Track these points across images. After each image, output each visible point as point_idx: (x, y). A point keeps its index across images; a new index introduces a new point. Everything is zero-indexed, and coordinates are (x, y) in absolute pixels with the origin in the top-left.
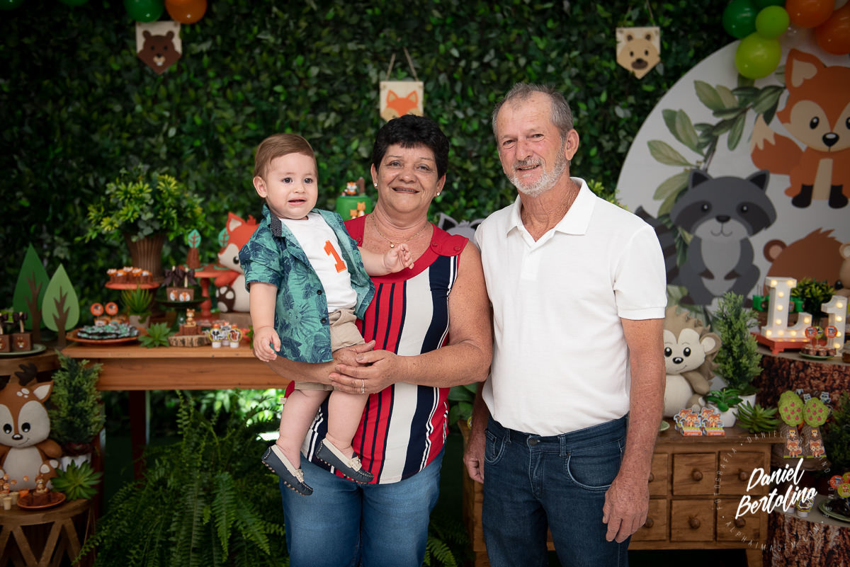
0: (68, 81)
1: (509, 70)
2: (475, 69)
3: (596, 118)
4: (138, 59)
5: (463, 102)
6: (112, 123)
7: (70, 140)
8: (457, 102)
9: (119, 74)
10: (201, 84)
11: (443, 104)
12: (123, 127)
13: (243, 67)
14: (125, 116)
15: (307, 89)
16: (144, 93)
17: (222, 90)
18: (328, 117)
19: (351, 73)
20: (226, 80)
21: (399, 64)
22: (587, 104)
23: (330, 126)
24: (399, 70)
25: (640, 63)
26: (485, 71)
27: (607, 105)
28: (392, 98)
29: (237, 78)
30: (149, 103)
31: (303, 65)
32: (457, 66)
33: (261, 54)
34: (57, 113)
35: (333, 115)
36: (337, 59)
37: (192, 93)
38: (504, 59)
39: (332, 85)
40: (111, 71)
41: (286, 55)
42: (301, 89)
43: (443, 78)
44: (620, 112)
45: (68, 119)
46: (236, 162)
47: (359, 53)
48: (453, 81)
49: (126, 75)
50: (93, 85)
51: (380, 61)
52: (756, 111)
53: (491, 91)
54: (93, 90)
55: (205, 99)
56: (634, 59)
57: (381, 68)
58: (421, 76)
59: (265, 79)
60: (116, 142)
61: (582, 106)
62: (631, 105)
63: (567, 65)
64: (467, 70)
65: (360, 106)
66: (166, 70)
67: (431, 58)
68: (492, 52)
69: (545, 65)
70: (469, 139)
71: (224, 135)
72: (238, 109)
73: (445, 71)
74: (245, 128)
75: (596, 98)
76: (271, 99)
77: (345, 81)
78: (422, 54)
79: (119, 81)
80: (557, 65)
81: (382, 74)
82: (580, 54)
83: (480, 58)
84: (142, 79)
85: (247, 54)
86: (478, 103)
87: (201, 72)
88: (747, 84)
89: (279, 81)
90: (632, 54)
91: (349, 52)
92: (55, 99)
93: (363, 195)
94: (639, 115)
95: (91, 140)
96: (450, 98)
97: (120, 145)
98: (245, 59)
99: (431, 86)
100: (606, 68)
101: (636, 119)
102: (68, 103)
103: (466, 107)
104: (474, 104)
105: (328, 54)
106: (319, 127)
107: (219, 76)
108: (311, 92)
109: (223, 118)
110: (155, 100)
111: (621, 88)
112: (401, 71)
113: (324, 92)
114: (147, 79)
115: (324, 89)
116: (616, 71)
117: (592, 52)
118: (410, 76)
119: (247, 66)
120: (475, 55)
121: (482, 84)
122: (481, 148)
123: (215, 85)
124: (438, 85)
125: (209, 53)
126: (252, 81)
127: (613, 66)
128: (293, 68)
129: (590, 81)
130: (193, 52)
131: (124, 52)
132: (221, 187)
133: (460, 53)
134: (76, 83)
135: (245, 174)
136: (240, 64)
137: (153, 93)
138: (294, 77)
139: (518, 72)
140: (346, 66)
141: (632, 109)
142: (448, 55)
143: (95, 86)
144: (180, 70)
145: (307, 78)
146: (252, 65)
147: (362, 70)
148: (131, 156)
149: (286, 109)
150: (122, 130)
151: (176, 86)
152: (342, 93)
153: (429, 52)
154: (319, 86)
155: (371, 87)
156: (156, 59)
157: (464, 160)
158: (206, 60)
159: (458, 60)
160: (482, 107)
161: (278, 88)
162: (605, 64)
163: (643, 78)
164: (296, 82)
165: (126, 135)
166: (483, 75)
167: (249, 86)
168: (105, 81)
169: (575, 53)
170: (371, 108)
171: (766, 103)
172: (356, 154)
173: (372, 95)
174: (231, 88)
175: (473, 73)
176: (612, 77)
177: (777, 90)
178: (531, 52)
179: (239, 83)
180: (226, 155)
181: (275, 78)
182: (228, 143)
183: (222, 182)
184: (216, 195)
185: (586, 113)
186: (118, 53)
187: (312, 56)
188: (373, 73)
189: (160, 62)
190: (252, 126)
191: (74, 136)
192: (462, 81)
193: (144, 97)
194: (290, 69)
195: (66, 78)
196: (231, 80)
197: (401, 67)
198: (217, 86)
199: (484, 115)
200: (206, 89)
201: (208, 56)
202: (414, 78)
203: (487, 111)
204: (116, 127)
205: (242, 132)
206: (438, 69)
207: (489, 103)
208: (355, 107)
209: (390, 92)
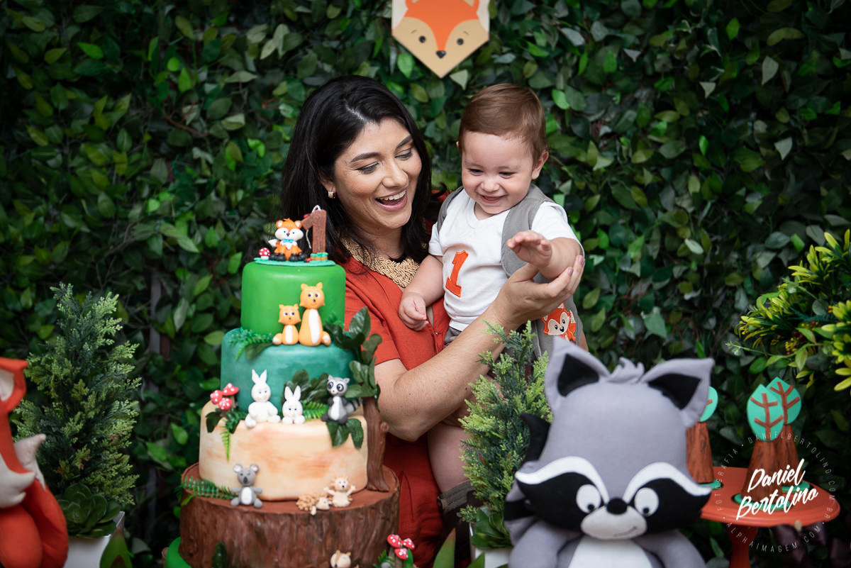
5: (582, 9)
8: (569, 8)
18: (269, 34)
23: (276, 52)
35: (282, 30)
46: (55, 132)
70: (593, 95)
71: (28, 70)
74: (77, 55)
86: (619, 10)
93: (320, 259)
103: (590, 20)
104: (608, 12)
106: (250, 59)
109: (26, 30)
122: (621, 115)
132: (20, 189)
135: (78, 161)
149: (174, 14)
157: (582, 141)
160: (627, 19)
170: (371, 17)
180: (32, 115)
182: (36, 88)
190: (92, 50)
199: (631, 39)
203: (639, 32)
205: (69, 64)
207: (645, 10)
208: (333, 12)
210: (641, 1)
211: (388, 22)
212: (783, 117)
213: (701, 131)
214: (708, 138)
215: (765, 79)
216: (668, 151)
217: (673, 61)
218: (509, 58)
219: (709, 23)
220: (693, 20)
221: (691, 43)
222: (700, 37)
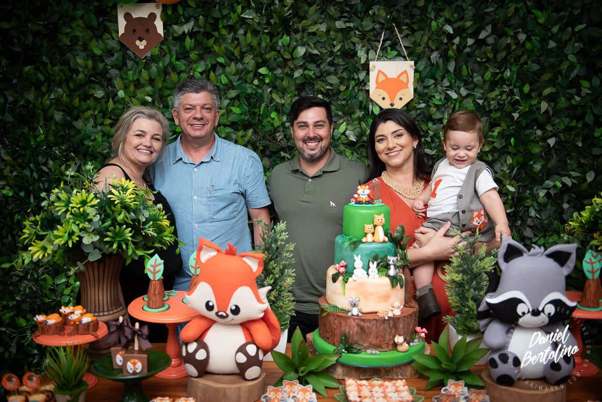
0: (49, 66)
1: (508, 47)
2: (469, 46)
5: (456, 82)
6: (94, 110)
7: (52, 128)
8: (450, 81)
9: (101, 58)
10: (184, 67)
11: (436, 84)
12: (105, 114)
13: (226, 49)
14: (107, 102)
15: (292, 70)
16: (126, 77)
17: (205, 73)
19: (339, 53)
20: (209, 63)
21: (389, 42)
22: (589, 82)
24: (389, 49)
26: (480, 48)
28: (382, 78)
29: (221, 60)
30: (132, 88)
31: (289, 45)
32: (451, 42)
33: (245, 34)
34: (40, 99)
36: (324, 39)
37: (174, 77)
38: (502, 35)
39: (318, 66)
40: (93, 56)
41: (271, 35)
42: (287, 71)
43: (434, 56)
45: (51, 105)
47: (347, 32)
48: (446, 58)
49: (109, 61)
50: (74, 71)
51: (369, 40)
53: (487, 69)
54: (75, 76)
57: (370, 47)
58: (412, 54)
59: (250, 61)
60: (98, 128)
61: (585, 84)
63: (570, 40)
64: (462, 45)
65: (347, 88)
66: (149, 54)
67: (423, 35)
68: (489, 27)
69: (544, 41)
72: (222, 93)
73: (438, 49)
74: (229, 112)
76: (256, 82)
77: (332, 61)
78: (413, 32)
79: (101, 66)
80: (558, 40)
81: (372, 54)
82: (586, 28)
83: (476, 34)
84: (125, 64)
85: (231, 35)
86: (472, 82)
87: (184, 55)
89: (264, 63)
91: (336, 30)
92: (37, 85)
93: (379, 203)
95: (74, 127)
96: (443, 77)
98: (229, 41)
99: (422, 65)
102: (50, 91)
103: (459, 87)
104: (466, 84)
105: (314, 34)
107: (201, 58)
108: (297, 74)
110: (138, 84)
112: (391, 50)
113: (311, 73)
114: (130, 64)
115: (310, 70)
117: (598, 25)
118: (400, 55)
119: (231, 48)
120: (471, 31)
121: (478, 61)
124: (429, 64)
125: (191, 34)
126: (236, 63)
128: (278, 48)
129: (594, 57)
130: (176, 34)
131: (106, 36)
133: (455, 29)
134: (57, 68)
136: (223, 46)
137: (135, 78)
138: (278, 57)
139: (516, 49)
140: (334, 46)
142: (441, 32)
143: (76, 72)
144: (162, 53)
145: (293, 58)
146: (235, 48)
147: (351, 48)
149: (271, 92)
150: (104, 117)
151: (159, 70)
152: (329, 74)
153: (421, 29)
154: (305, 67)
155: (361, 68)
156: (138, 42)
158: (189, 42)
159: (451, 37)
160: (476, 86)
161: (263, 70)
164: (282, 63)
165: (108, 121)
166: (478, 52)
167: (233, 68)
168: (86, 66)
169: (580, 27)
170: (360, 90)
172: (343, 137)
173: (362, 76)
174: (214, 72)
178: (531, 27)
179: (223, 66)
181: (259, 60)
185: (588, 92)
186: (101, 37)
187: (299, 36)
188: (361, 54)
189: (141, 45)
190: (236, 110)
191: (56, 124)
192: (456, 60)
193: (126, 81)
194: (275, 50)
195: (47, 64)
196: (214, 62)
197: (390, 46)
198: (200, 69)
199: (478, 95)
200: (189, 73)
201: (191, 38)
202: (404, 57)
203: (482, 91)
204: (99, 113)
205: (226, 117)
206: (429, 47)
207: (484, 81)
208: (342, 88)
209: (380, 71)
210: (483, 77)
211: (368, 91)
212: (549, 128)
213: (511, 135)
214: (515, 139)
215: (543, 110)
216: (497, 145)
217: (499, 104)
218: (423, 105)
219: (515, 87)
220: (508, 85)
221: (507, 96)
222: (511, 93)
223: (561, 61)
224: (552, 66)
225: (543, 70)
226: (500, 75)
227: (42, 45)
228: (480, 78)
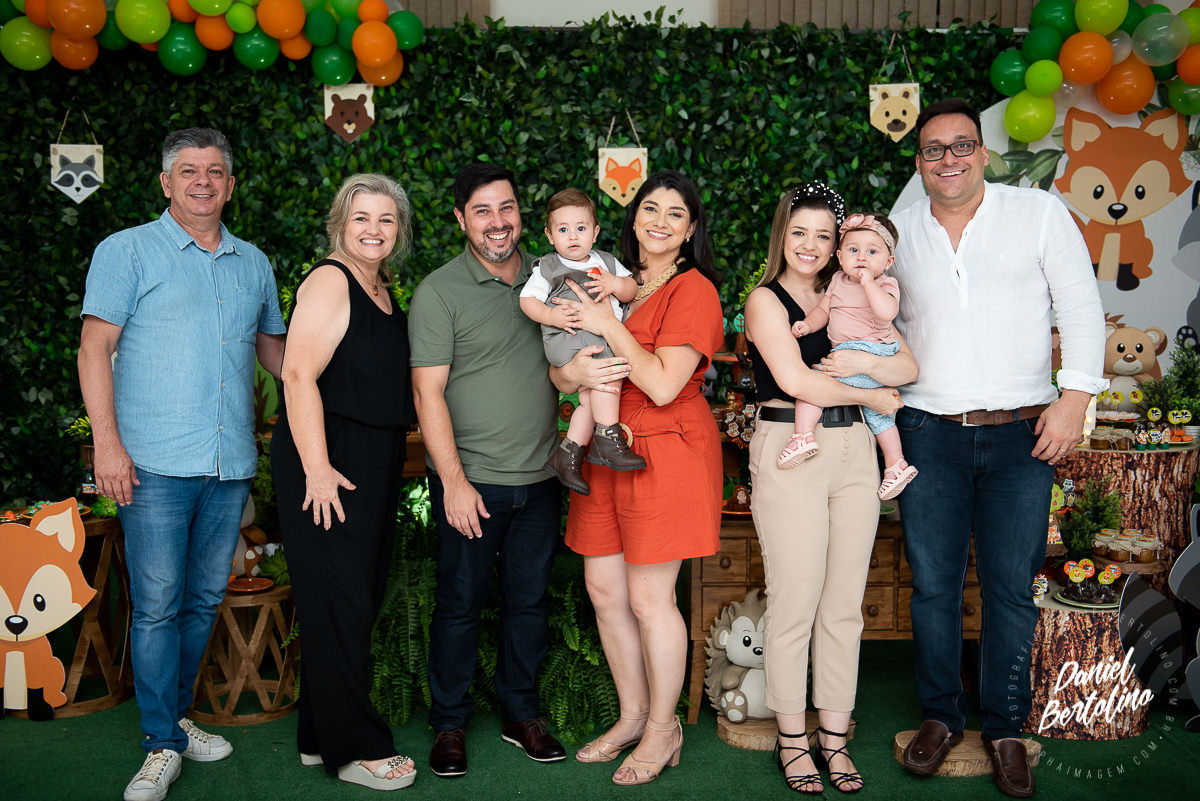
0: (249, 151)
1: (745, 134)
2: (705, 133)
3: (847, 188)
4: (326, 127)
5: (693, 170)
6: (297, 198)
7: (250, 218)
8: (687, 171)
9: (305, 143)
10: (397, 153)
12: (309, 203)
13: (443, 133)
14: (311, 191)
15: (515, 157)
16: (333, 164)
17: (420, 159)
18: (539, 189)
19: (565, 139)
20: (424, 148)
21: (620, 127)
22: (836, 172)
23: (542, 199)
24: (620, 135)
25: (896, 125)
26: (718, 135)
27: (859, 172)
28: (612, 167)
29: (437, 146)
30: (338, 175)
31: (511, 130)
32: (686, 128)
33: (463, 118)
35: (545, 187)
36: (549, 123)
37: (385, 163)
38: (741, 121)
39: (543, 153)
40: (297, 140)
41: (492, 120)
42: (509, 158)
43: (670, 144)
44: (874, 181)
45: (249, 195)
46: (435, 241)
47: (574, 116)
48: (681, 147)
49: (313, 145)
50: (276, 156)
51: (599, 125)
52: (1030, 179)
53: (725, 157)
54: (276, 162)
55: (400, 170)
56: (890, 120)
57: (600, 133)
58: (645, 141)
59: (467, 145)
60: (301, 219)
61: (831, 174)
62: (888, 173)
63: (813, 127)
64: (698, 132)
65: (575, 177)
66: (357, 139)
67: (656, 121)
68: (726, 113)
69: (787, 127)
71: (422, 212)
72: (438, 180)
73: (673, 135)
74: (445, 202)
75: (846, 165)
77: (559, 147)
78: (646, 116)
79: (305, 151)
80: (801, 128)
81: (601, 140)
82: (828, 115)
83: (712, 120)
84: (330, 149)
85: (449, 118)
86: (711, 171)
87: (396, 140)
88: (1020, 149)
89: (484, 149)
90: (887, 114)
91: (562, 114)
94: (897, 185)
95: (273, 217)
96: (679, 166)
97: (305, 222)
98: (446, 125)
99: (656, 153)
100: (858, 131)
101: (894, 188)
103: (697, 177)
104: (706, 172)
105: (539, 118)
106: (529, 201)
107: (415, 143)
108: (519, 162)
109: (421, 191)
110: (345, 172)
111: (875, 153)
112: (623, 136)
113: (535, 160)
114: (336, 149)
115: (535, 157)
116: (869, 133)
117: (842, 112)
118: (632, 142)
119: (448, 133)
120: (707, 116)
121: (715, 149)
122: (714, 223)
123: (413, 154)
124: (664, 151)
125: (405, 118)
126: (453, 149)
127: (866, 128)
128: (499, 133)
129: (839, 146)
130: (388, 118)
131: (311, 119)
132: (418, 270)
133: (689, 115)
134: (257, 154)
136: (440, 130)
137: (343, 164)
138: (500, 143)
139: (755, 136)
140: (561, 131)
141: (888, 177)
142: (676, 117)
143: (279, 157)
144: (373, 138)
145: (515, 145)
146: (452, 132)
147: (577, 134)
148: (318, 236)
150: (307, 207)
151: (367, 154)
152: (554, 161)
153: (654, 114)
154: (529, 154)
155: (588, 155)
156: (346, 126)
158: (402, 125)
159: (687, 123)
160: (716, 175)
162: (856, 125)
163: (901, 142)
164: (504, 149)
165: (312, 212)
166: (715, 139)
167: (449, 154)
168: (289, 152)
169: (822, 114)
170: (588, 179)
171: (1042, 170)
173: (590, 163)
174: (429, 158)
175: (704, 137)
176: (865, 141)
177: (1055, 154)
178: (771, 113)
179: (439, 152)
180: (423, 232)
181: (479, 146)
182: (425, 219)
183: (419, 264)
184: (413, 279)
185: (836, 183)
186: (305, 120)
187: (522, 120)
188: (590, 139)
189: (350, 129)
191: (254, 214)
192: (692, 147)
193: (332, 168)
194: (497, 135)
195: (246, 149)
196: (430, 148)
197: (622, 131)
198: (414, 155)
199: (718, 185)
200: (402, 159)
201: (405, 121)
202: (637, 144)
203: (721, 181)
204: (301, 202)
205: (441, 207)
206: (664, 133)
207: (723, 171)
208: (570, 177)
209: (610, 159)
210: (721, 166)
211: (597, 180)
213: (755, 230)
214: (758, 233)
216: (737, 240)
217: (738, 195)
219: (754, 177)
220: (746, 176)
221: (745, 187)
222: (750, 183)
223: (805, 149)
224: (798, 155)
225: (786, 158)
226: (738, 165)
227: (240, 128)
228: (718, 167)
